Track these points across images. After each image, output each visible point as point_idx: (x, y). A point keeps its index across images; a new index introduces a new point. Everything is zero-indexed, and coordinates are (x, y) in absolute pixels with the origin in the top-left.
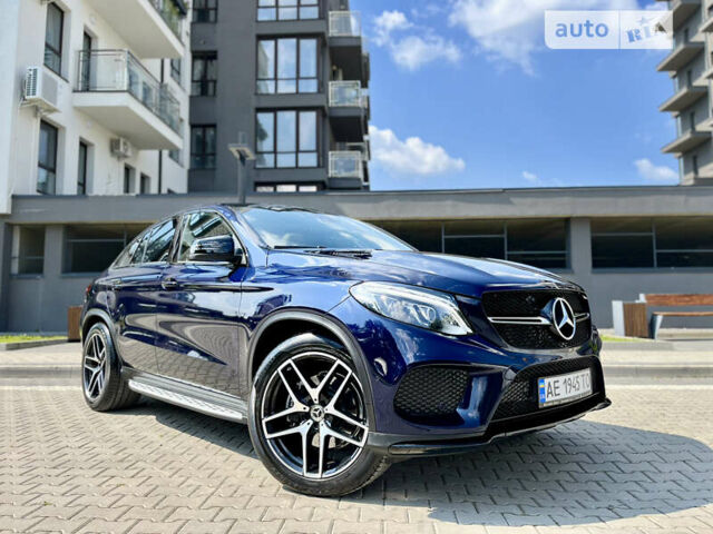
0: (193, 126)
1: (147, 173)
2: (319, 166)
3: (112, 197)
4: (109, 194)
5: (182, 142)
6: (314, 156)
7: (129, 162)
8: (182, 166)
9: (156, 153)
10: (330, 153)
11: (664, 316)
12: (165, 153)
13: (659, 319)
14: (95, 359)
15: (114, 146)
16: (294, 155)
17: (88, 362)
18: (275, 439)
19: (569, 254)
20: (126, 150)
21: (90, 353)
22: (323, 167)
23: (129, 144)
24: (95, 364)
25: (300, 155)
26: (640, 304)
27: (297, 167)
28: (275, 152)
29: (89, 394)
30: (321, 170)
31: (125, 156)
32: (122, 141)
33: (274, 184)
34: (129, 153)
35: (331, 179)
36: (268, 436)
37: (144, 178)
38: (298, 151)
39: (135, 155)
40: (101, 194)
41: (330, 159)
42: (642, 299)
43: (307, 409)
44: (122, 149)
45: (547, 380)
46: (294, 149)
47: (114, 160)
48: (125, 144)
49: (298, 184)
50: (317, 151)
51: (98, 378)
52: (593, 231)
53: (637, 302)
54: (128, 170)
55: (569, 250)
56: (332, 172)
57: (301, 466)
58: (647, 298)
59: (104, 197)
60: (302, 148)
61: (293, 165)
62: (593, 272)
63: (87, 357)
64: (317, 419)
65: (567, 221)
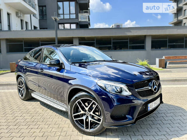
0: (39, 6)
1: (27, 21)
2: (76, 18)
3: (18, 31)
4: (17, 30)
5: (37, 12)
6: (75, 15)
7: (22, 18)
8: (37, 18)
9: (29, 15)
10: (79, 14)
11: (169, 62)
12: (32, 15)
13: (168, 63)
14: (21, 86)
15: (17, 14)
16: (69, 15)
17: (19, 87)
18: (76, 120)
19: (145, 45)
20: (21, 15)
21: (19, 84)
22: (77, 18)
23: (21, 13)
24: (21, 88)
25: (71, 15)
26: (163, 59)
27: (70, 18)
28: (63, 14)
29: (20, 96)
30: (77, 19)
31: (21, 17)
32: (19, 12)
33: (64, 24)
34: (21, 16)
35: (80, 22)
36: (74, 119)
37: (26, 23)
38: (70, 14)
39: (23, 16)
40: (15, 30)
41: (79, 16)
42: (164, 58)
43: (85, 113)
44: (19, 15)
45: (150, 104)
46: (69, 13)
47: (18, 18)
48: (20, 13)
49: (71, 23)
50: (75, 14)
51: (22, 92)
52: (152, 39)
53: (162, 58)
54: (22, 21)
55: (145, 44)
56: (80, 20)
57: (84, 127)
58: (165, 57)
59: (16, 31)
60: (71, 13)
62: (151, 50)
63: (18, 85)
64: (88, 115)
65: (145, 36)
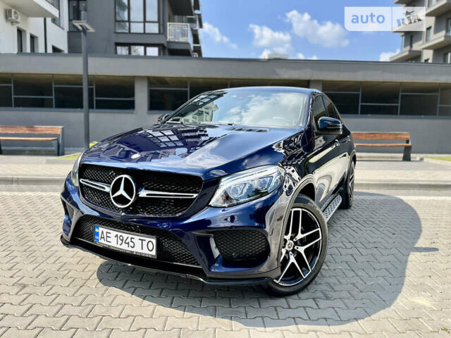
0: (70, 0)
1: (34, 34)
2: (160, 33)
5: (58, 12)
6: (156, 25)
7: (21, 26)
8: (63, 29)
9: (42, 19)
10: (168, 24)
12: (49, 20)
15: (7, 15)
16: (142, 24)
20: (17, 18)
22: (163, 34)
23: (19, 13)
25: (146, 24)
27: (144, 33)
28: (129, 21)
31: (17, 22)
32: (13, 11)
33: (129, 45)
34: (19, 20)
35: (169, 42)
37: (33, 38)
38: (145, 21)
39: (25, 21)
41: (168, 28)
44: (13, 17)
46: (142, 20)
47: (9, 24)
48: (15, 13)
49: (146, 45)
50: (159, 21)
52: (323, 90)
54: (20, 32)
56: (170, 38)
60: (148, 20)
61: (142, 32)
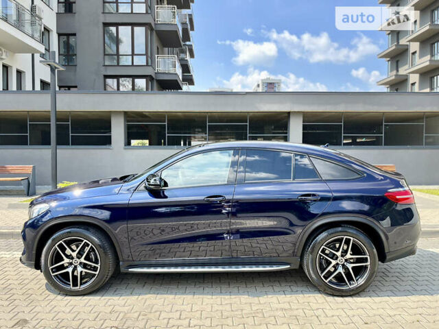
0: (60, 35)
2: (147, 65)
6: (144, 58)
9: (30, 54)
19: (289, 136)
20: (2, 55)
25: (135, 57)
27: (133, 65)
28: (118, 54)
30: (150, 68)
31: (2, 59)
33: (118, 77)
35: (157, 73)
37: (19, 73)
38: (133, 54)
39: (11, 57)
41: (157, 60)
46: (131, 53)
49: (134, 77)
50: (146, 54)
54: (6, 68)
56: (158, 69)
60: (135, 53)
61: (130, 64)
